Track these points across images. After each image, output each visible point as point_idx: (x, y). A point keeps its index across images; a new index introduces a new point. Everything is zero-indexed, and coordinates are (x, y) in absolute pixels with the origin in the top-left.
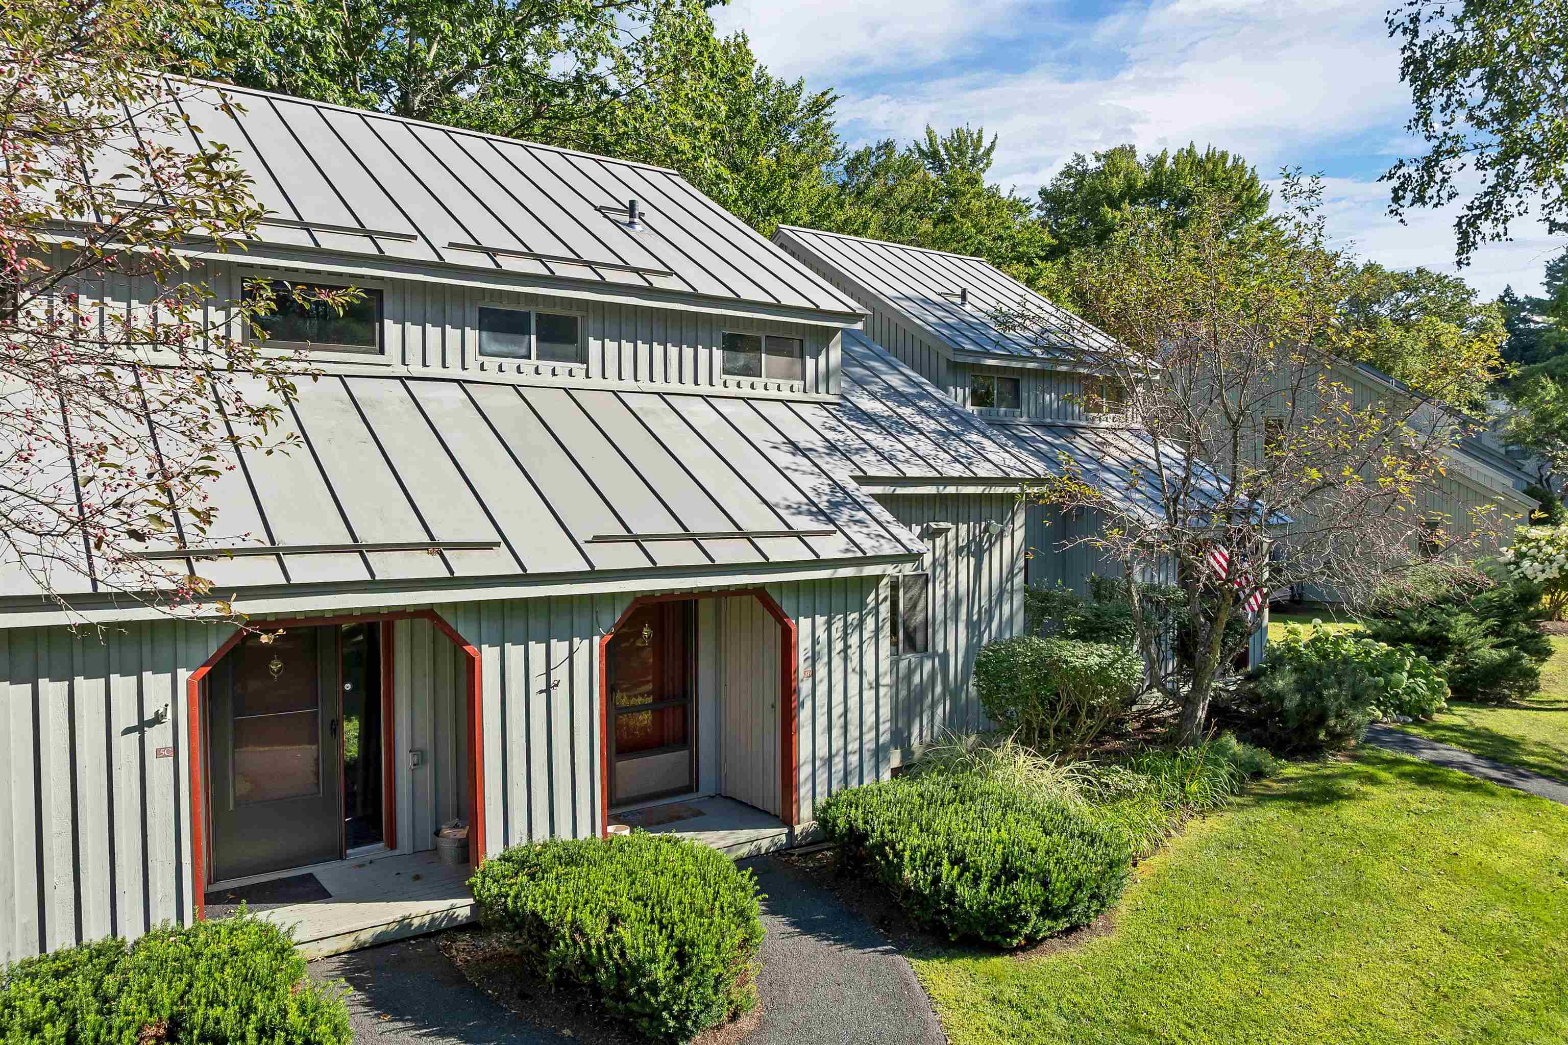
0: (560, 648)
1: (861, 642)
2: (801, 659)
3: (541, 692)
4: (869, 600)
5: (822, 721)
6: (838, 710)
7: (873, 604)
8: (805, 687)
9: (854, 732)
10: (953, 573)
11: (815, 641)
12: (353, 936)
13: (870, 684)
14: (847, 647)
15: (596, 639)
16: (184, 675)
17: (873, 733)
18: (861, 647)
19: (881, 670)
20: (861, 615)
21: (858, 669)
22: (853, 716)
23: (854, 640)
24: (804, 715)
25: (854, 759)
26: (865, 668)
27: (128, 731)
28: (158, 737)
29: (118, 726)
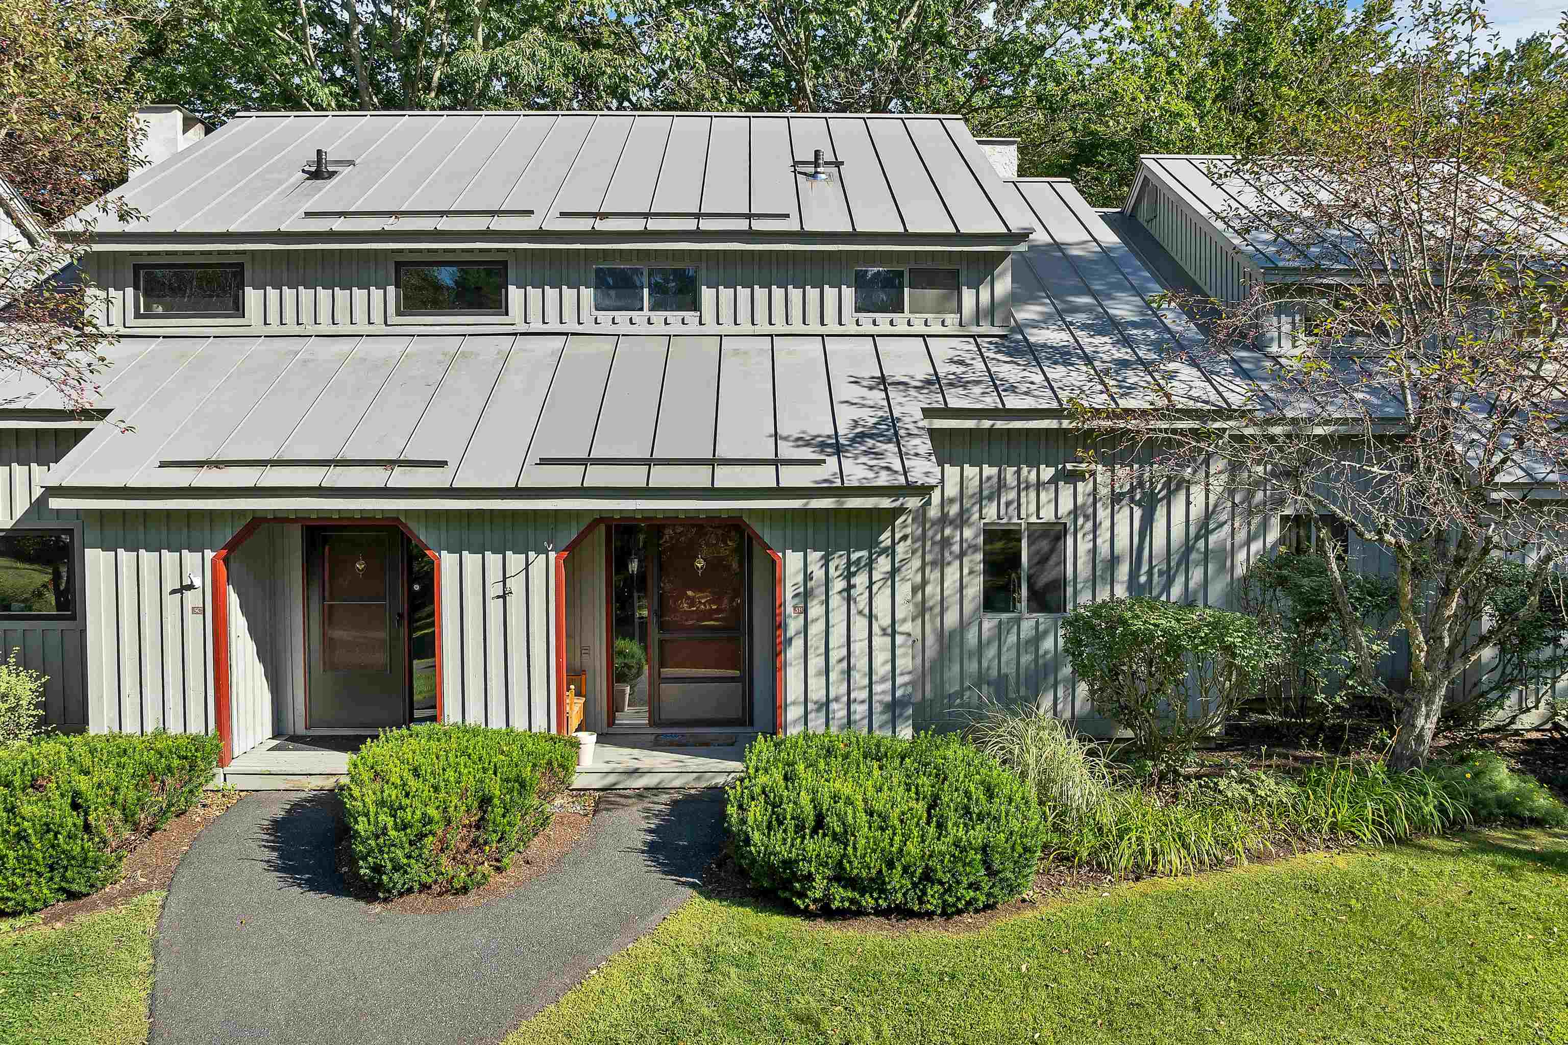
0: (515, 561)
1: (871, 583)
2: (789, 594)
3: (498, 597)
4: (882, 538)
5: (817, 663)
6: (837, 654)
7: (888, 542)
8: (794, 625)
9: (859, 679)
10: (1107, 524)
11: (808, 577)
12: (334, 779)
13: (884, 629)
14: (850, 587)
15: (552, 555)
16: (209, 554)
17: (888, 685)
18: (870, 588)
19: (899, 616)
20: (871, 555)
21: (866, 611)
22: (861, 663)
23: (861, 580)
24: (794, 652)
25: (860, 710)
26: (874, 611)
27: (173, 592)
28: (192, 599)
29: (167, 588)
